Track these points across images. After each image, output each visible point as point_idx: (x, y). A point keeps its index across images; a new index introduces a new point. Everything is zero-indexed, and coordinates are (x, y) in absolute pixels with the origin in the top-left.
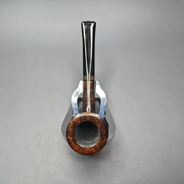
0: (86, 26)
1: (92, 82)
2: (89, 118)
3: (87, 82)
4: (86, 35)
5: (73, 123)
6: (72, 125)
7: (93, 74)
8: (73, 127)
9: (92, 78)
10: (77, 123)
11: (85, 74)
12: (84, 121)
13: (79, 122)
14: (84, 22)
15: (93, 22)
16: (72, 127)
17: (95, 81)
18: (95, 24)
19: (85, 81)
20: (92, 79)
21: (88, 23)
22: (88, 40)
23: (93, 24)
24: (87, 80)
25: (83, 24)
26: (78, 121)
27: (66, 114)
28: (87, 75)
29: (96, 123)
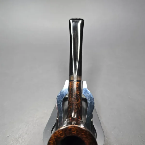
0: (74, 23)
1: (78, 83)
2: (75, 133)
3: (73, 83)
4: (73, 33)
5: (56, 138)
6: (54, 140)
7: (80, 74)
8: (55, 143)
9: (78, 78)
10: (60, 138)
11: (71, 73)
12: (68, 135)
13: (62, 137)
14: (72, 19)
15: (81, 19)
16: (53, 142)
17: (82, 81)
18: (83, 21)
19: (71, 81)
20: (78, 80)
21: (76, 20)
22: (75, 37)
23: (80, 21)
24: (73, 81)
25: (71, 21)
26: (61, 135)
27: (49, 119)
28: (73, 75)
29: (84, 138)
